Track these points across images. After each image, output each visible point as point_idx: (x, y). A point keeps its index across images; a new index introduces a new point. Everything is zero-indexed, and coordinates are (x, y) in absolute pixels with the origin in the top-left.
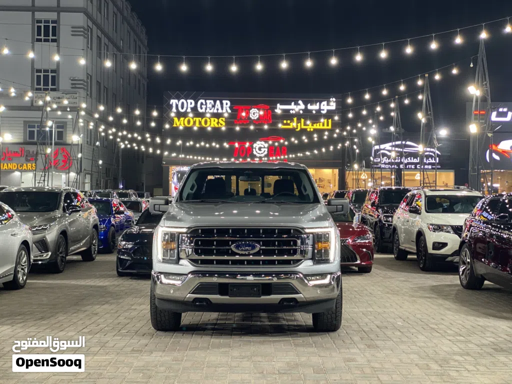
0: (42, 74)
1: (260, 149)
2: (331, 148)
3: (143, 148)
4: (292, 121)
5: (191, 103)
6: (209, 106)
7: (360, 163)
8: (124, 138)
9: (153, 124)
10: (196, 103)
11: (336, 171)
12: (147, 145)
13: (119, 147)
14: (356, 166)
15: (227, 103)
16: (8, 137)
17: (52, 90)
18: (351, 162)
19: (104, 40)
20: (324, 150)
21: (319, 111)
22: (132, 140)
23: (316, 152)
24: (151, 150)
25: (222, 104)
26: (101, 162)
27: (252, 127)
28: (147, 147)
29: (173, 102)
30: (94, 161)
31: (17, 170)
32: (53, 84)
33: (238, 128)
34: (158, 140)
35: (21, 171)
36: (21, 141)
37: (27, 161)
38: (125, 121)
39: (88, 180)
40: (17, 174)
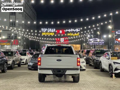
0: (12, 23)
1: (62, 40)
2: (79, 40)
3: (35, 40)
4: (70, 33)
5: (46, 29)
6: (50, 30)
7: (85, 43)
8: (30, 38)
9: (36, 34)
10: (47, 29)
11: (80, 45)
12: (36, 39)
13: (29, 40)
14: (84, 44)
15: (54, 30)
16: (4, 37)
17: (14, 26)
18: (83, 43)
19: (26, 15)
20: (77, 40)
21: (76, 31)
22: (32, 38)
23: (75, 41)
24: (37, 40)
25: (53, 30)
26: (25, 43)
27: (59, 35)
28: (36, 40)
29: (42, 29)
30: (23, 43)
31: (6, 45)
32: (14, 25)
33: (56, 35)
34: (38, 38)
35: (7, 45)
36: (7, 38)
37: (8, 43)
38: (29, 34)
39: (22, 47)
40: (6, 46)
